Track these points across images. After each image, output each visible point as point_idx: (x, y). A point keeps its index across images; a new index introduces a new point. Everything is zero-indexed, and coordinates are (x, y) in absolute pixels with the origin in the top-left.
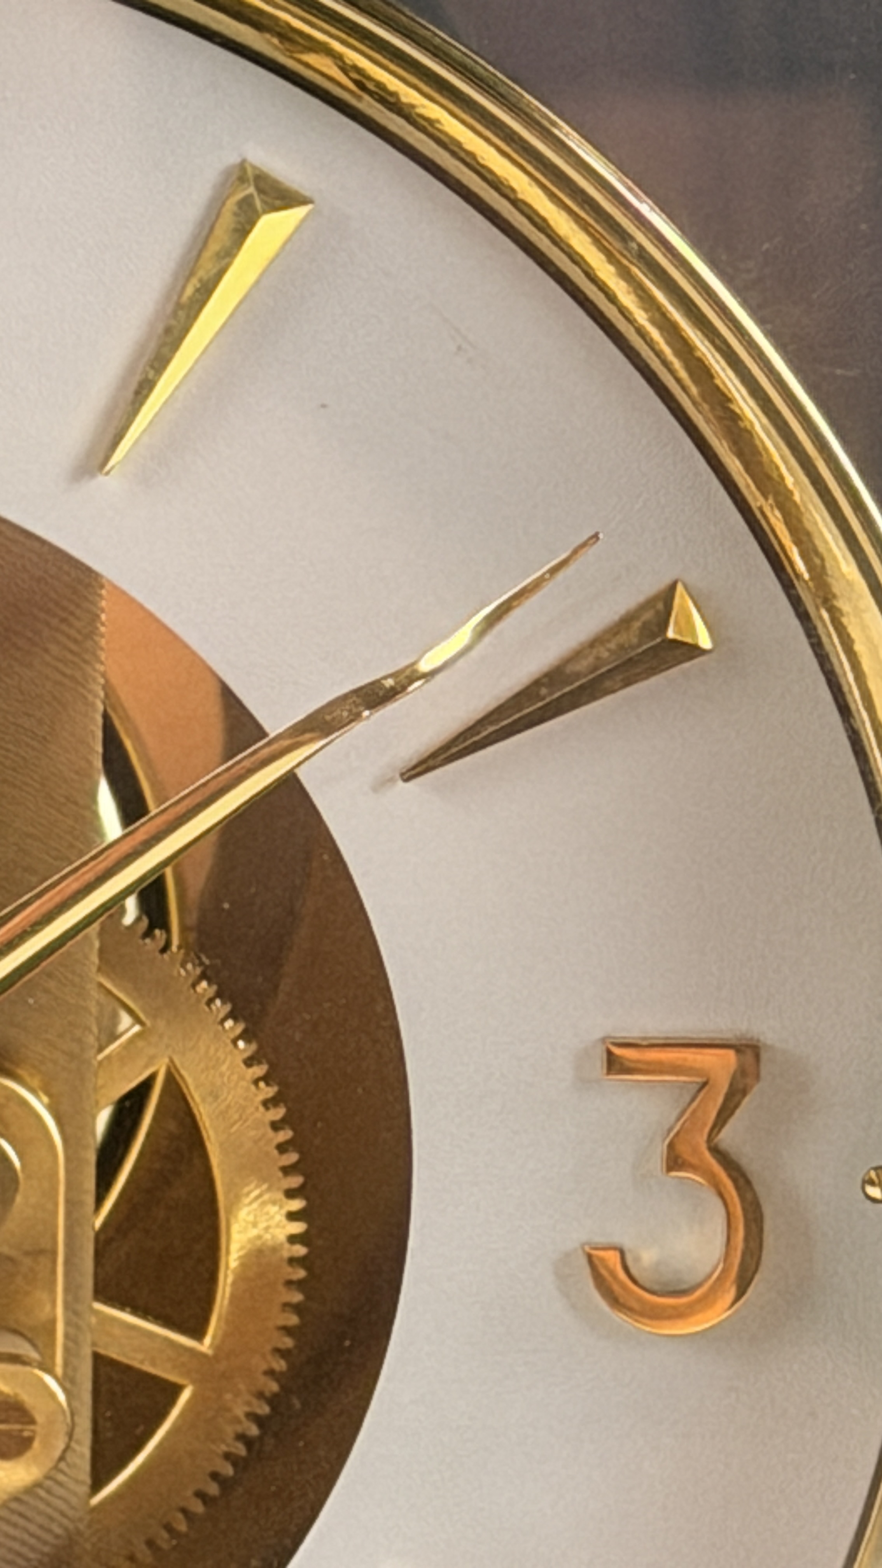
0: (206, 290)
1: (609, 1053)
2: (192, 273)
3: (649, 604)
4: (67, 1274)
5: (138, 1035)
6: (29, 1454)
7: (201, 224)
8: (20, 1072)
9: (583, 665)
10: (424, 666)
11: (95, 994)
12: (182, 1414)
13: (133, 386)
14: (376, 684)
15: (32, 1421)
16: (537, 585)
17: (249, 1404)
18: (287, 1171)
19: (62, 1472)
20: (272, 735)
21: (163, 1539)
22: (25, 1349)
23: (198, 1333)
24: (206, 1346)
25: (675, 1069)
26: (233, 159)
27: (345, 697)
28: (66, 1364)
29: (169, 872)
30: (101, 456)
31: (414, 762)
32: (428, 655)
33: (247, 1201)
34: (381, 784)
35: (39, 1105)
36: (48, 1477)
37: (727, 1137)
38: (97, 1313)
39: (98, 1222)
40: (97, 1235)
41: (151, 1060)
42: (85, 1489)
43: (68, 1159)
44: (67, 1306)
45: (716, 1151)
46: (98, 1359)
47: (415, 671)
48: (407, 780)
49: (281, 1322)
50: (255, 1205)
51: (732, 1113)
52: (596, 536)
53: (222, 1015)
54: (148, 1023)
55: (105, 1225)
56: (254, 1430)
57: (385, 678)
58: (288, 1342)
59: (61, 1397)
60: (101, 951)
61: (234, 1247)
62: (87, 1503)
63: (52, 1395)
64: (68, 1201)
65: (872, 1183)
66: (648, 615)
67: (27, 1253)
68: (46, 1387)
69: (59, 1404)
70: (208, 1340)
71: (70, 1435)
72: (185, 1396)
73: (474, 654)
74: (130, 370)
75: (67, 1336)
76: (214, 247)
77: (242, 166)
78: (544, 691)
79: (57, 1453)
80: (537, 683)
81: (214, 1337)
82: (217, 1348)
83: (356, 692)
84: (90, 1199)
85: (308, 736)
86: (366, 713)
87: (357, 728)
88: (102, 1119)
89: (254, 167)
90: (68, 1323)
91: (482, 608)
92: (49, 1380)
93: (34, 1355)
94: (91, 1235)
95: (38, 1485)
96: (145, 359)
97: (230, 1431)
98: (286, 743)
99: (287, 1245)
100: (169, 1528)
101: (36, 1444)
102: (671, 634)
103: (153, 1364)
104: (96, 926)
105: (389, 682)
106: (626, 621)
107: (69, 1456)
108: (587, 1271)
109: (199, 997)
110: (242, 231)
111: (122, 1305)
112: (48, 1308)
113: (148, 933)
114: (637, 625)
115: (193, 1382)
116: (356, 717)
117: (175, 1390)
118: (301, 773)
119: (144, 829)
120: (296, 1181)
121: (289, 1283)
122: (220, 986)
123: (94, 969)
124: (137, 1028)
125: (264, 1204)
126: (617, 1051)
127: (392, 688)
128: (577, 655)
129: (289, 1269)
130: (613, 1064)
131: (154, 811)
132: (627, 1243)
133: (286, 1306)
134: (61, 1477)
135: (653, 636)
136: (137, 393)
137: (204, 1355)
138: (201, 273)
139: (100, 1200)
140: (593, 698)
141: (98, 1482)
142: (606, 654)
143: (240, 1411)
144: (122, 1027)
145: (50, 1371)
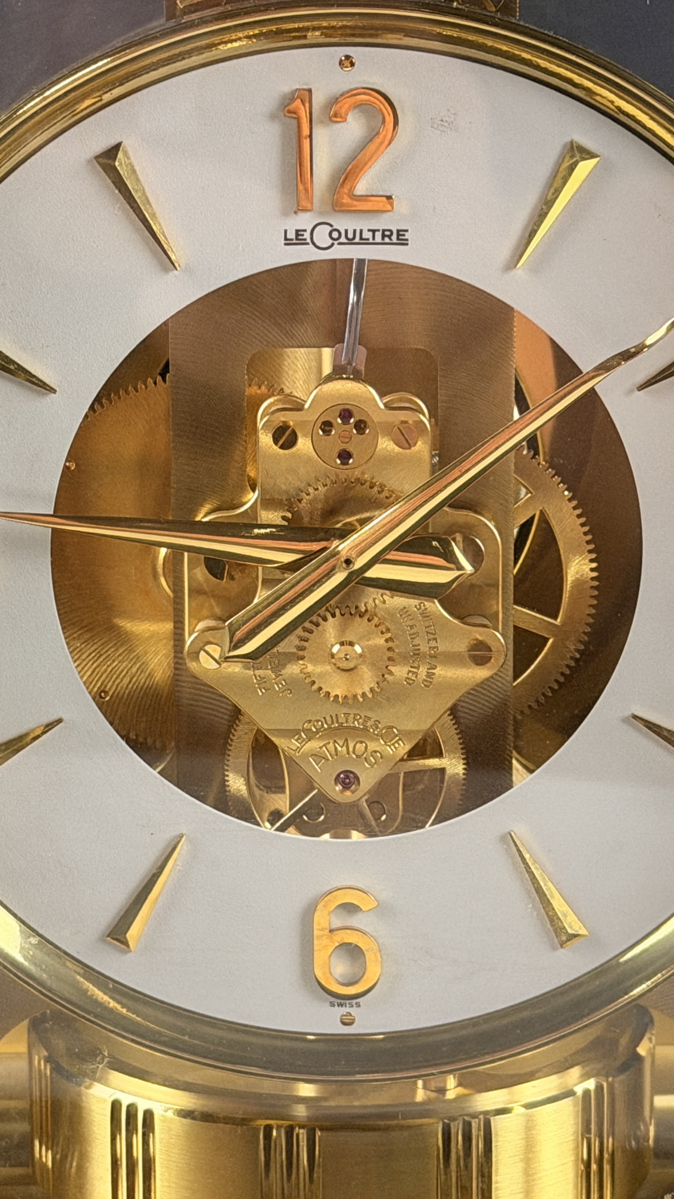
0: (558, 192)
2: (551, 186)
4: (503, 593)
5: (530, 498)
6: (489, 665)
7: (556, 165)
8: (483, 512)
10: (648, 342)
11: (513, 480)
12: (549, 649)
13: (528, 233)
14: (628, 351)
15: (491, 650)
17: (575, 645)
18: (590, 552)
19: (501, 672)
20: (585, 372)
21: (542, 700)
22: (486, 622)
23: (555, 617)
24: (558, 622)
26: (568, 139)
27: (615, 356)
28: (503, 629)
29: (538, 433)
30: (515, 262)
31: (642, 383)
32: (649, 338)
33: (574, 564)
34: (631, 392)
35: (491, 525)
36: (496, 674)
38: (514, 608)
39: (515, 571)
40: (515, 577)
41: (534, 509)
42: (511, 679)
43: (503, 546)
44: (503, 607)
46: (515, 627)
47: (643, 345)
48: (640, 390)
49: (588, 612)
50: (578, 566)
53: (563, 489)
54: (534, 493)
55: (517, 573)
56: (578, 656)
57: (632, 348)
58: (591, 621)
59: (502, 641)
60: (515, 464)
61: (569, 583)
62: (512, 685)
63: (499, 640)
64: (503, 564)
67: (487, 585)
68: (496, 636)
69: (501, 643)
70: (559, 620)
71: (506, 656)
72: (551, 641)
73: (666, 338)
74: (527, 226)
75: (503, 618)
77: (572, 143)
79: (501, 664)
81: (561, 618)
82: (564, 623)
83: (620, 354)
84: (512, 563)
85: (600, 372)
86: (623, 363)
87: (618, 369)
88: (516, 531)
89: (576, 143)
90: (503, 613)
91: (667, 322)
92: (497, 634)
93: (491, 625)
94: (512, 578)
95: (491, 677)
96: (533, 222)
97: (568, 655)
98: (593, 374)
99: (590, 581)
100: (544, 696)
101: (492, 660)
103: (537, 629)
104: (513, 453)
105: (633, 350)
107: (504, 666)
109: (555, 482)
110: (572, 168)
111: (524, 606)
112: (495, 607)
113: (534, 457)
115: (554, 636)
116: (619, 364)
117: (546, 640)
118: (596, 388)
119: (529, 416)
120: (594, 556)
121: (592, 597)
122: (562, 478)
123: (513, 471)
124: (530, 495)
125: (581, 565)
127: (634, 353)
129: (591, 591)
131: (531, 408)
133: (590, 606)
134: (500, 674)
136: (530, 236)
137: (558, 626)
138: (555, 186)
139: (515, 563)
141: (516, 677)
143: (572, 648)
144: (522, 495)
145: (498, 631)
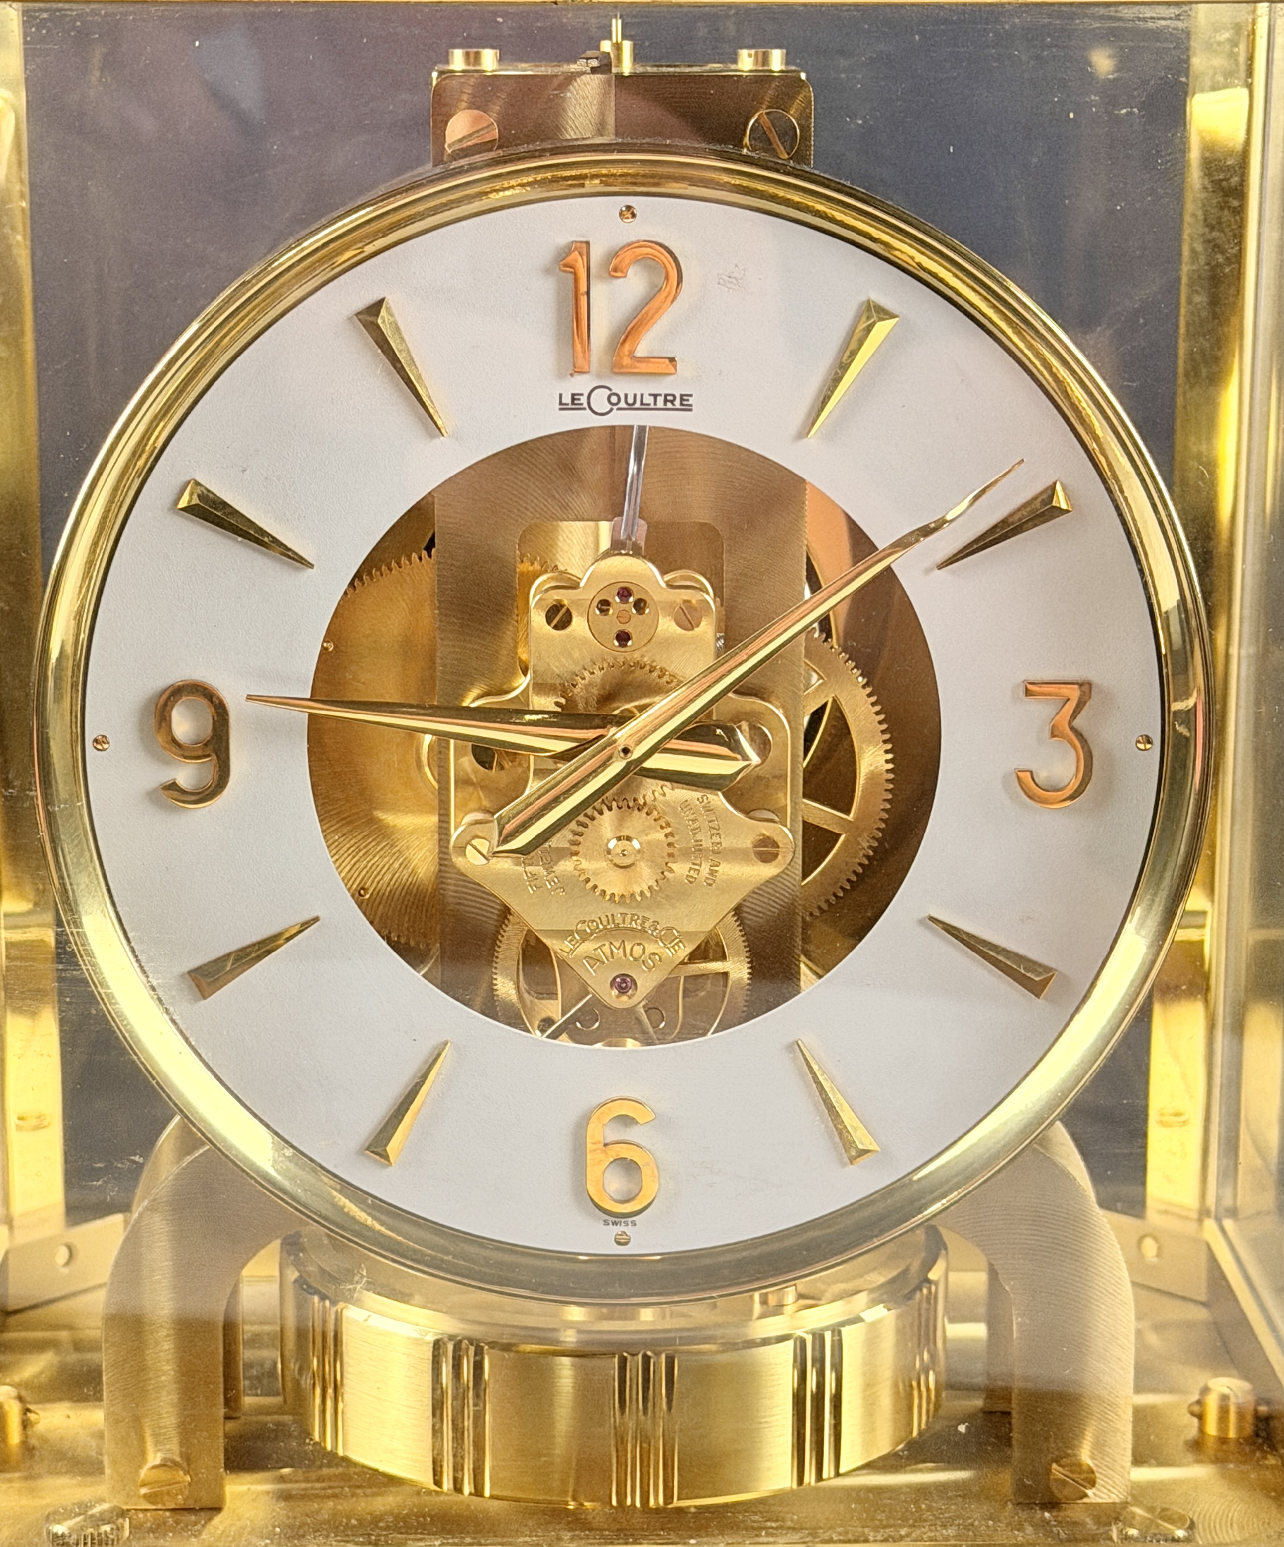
0: (853, 354)
1: (1026, 688)
2: (846, 349)
3: (1046, 490)
4: (792, 786)
5: (821, 684)
6: (774, 863)
7: (852, 325)
8: (771, 699)
9: (1016, 517)
10: (949, 517)
11: (803, 664)
12: (840, 846)
13: (821, 399)
14: (927, 526)
15: (778, 847)
16: (996, 482)
17: (868, 842)
18: (885, 742)
19: (788, 870)
20: (881, 550)
21: (833, 900)
22: (775, 817)
23: (847, 811)
24: (850, 817)
25: (1056, 695)
26: (864, 299)
27: (912, 532)
28: (791, 824)
29: (831, 614)
30: (807, 430)
31: (941, 561)
32: (950, 513)
33: (868, 755)
34: (928, 571)
35: (780, 713)
36: (783, 872)
37: (1077, 723)
38: (803, 802)
39: (805, 764)
40: (805, 770)
41: (826, 696)
42: (799, 877)
43: (792, 737)
44: (791, 800)
45: (1072, 729)
46: (805, 823)
47: (943, 520)
48: (939, 569)
49: (882, 807)
50: (872, 757)
51: (1079, 712)
52: (1022, 460)
53: (857, 675)
54: (826, 679)
55: (807, 766)
56: (870, 853)
57: (931, 523)
58: (886, 816)
59: (790, 837)
60: (805, 647)
61: (862, 775)
62: (800, 884)
63: (787, 836)
64: (792, 755)
65: (1139, 742)
66: (1044, 497)
67: (775, 777)
68: (783, 832)
69: (789, 839)
70: (851, 815)
71: (794, 853)
72: (842, 837)
73: (969, 512)
74: (821, 391)
75: (792, 813)
76: (855, 338)
77: (868, 302)
78: (998, 530)
79: (788, 861)
80: (995, 526)
81: (854, 814)
82: (857, 818)
83: (918, 530)
84: (801, 754)
85: (897, 549)
86: (921, 539)
87: (917, 546)
88: (806, 720)
89: (873, 301)
90: (791, 807)
91: (971, 493)
92: (785, 829)
93: (777, 819)
94: (802, 769)
95: (778, 876)
96: (826, 388)
97: (862, 853)
98: (890, 551)
99: (885, 774)
100: (835, 895)
101: (780, 857)
102: (1054, 504)
103: (828, 825)
104: (803, 635)
105: (933, 525)
106: (1035, 499)
107: (792, 864)
108: (1016, 780)
109: (847, 667)
110: (869, 329)
111: (814, 800)
112: (783, 801)
113: (826, 640)
114: (1039, 500)
115: (846, 833)
116: (917, 541)
117: (838, 836)
118: (893, 566)
119: (820, 596)
120: (889, 746)
121: (887, 790)
122: (857, 663)
123: (802, 655)
124: (821, 681)
125: (875, 756)
126: (1029, 686)
127: (933, 528)
128: (1011, 515)
129: (886, 784)
130: (1028, 693)
131: (824, 587)
132: (1033, 767)
133: (885, 800)
134: (787, 872)
135: (1046, 505)
136: (823, 402)
137: (850, 821)
138: (850, 348)
139: (806, 750)
140: (1019, 533)
141: (805, 875)
142: (1025, 513)
143: (866, 845)
144: (813, 681)
145: (785, 826)
